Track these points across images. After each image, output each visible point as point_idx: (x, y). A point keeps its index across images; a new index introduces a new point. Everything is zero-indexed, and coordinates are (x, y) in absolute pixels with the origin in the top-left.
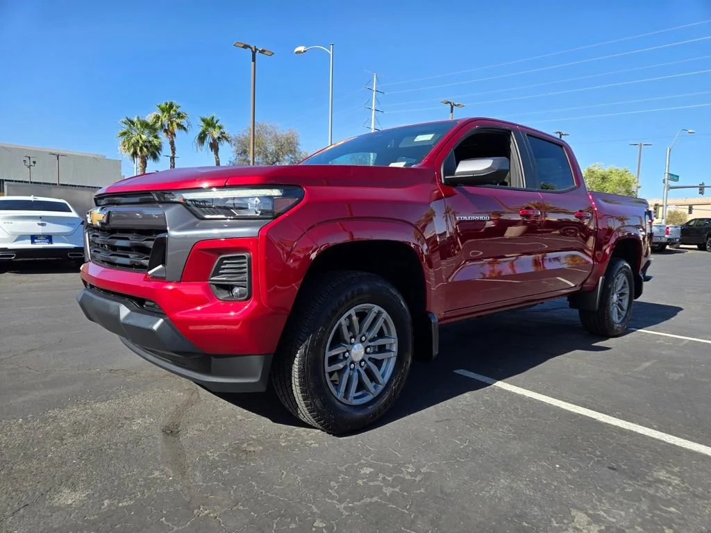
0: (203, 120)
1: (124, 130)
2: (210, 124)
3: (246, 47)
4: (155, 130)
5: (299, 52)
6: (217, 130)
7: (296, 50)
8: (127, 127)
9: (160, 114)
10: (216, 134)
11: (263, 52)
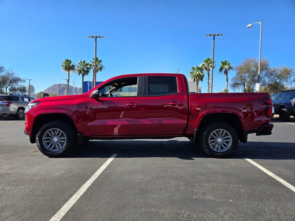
0: (222, 62)
1: (191, 71)
2: (224, 63)
3: (210, 35)
4: (202, 70)
5: (249, 27)
6: (227, 65)
7: (248, 26)
8: (192, 70)
9: (204, 63)
10: (227, 67)
11: (218, 35)
